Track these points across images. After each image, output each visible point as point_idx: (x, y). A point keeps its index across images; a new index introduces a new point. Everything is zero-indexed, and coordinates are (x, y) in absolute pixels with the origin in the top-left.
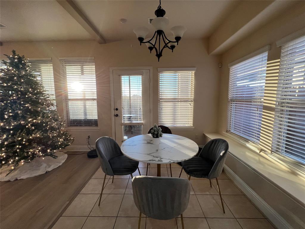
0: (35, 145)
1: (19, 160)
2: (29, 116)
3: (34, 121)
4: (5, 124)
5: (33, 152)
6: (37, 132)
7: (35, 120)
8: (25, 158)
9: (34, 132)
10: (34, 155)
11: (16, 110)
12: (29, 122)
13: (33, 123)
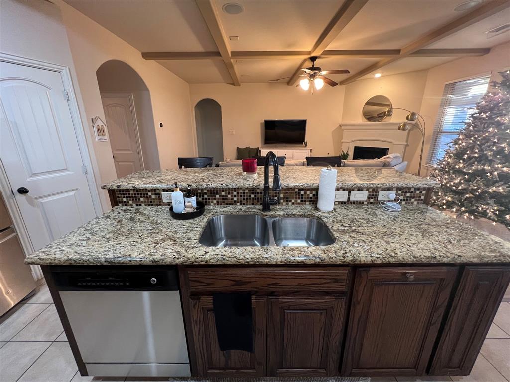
0: (491, 202)
1: (465, 212)
2: (498, 161)
3: (505, 169)
4: (465, 165)
5: (485, 210)
6: (501, 185)
7: (507, 167)
8: (471, 213)
9: (497, 185)
10: (484, 214)
11: (486, 150)
12: (496, 169)
13: (502, 171)
